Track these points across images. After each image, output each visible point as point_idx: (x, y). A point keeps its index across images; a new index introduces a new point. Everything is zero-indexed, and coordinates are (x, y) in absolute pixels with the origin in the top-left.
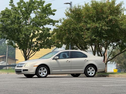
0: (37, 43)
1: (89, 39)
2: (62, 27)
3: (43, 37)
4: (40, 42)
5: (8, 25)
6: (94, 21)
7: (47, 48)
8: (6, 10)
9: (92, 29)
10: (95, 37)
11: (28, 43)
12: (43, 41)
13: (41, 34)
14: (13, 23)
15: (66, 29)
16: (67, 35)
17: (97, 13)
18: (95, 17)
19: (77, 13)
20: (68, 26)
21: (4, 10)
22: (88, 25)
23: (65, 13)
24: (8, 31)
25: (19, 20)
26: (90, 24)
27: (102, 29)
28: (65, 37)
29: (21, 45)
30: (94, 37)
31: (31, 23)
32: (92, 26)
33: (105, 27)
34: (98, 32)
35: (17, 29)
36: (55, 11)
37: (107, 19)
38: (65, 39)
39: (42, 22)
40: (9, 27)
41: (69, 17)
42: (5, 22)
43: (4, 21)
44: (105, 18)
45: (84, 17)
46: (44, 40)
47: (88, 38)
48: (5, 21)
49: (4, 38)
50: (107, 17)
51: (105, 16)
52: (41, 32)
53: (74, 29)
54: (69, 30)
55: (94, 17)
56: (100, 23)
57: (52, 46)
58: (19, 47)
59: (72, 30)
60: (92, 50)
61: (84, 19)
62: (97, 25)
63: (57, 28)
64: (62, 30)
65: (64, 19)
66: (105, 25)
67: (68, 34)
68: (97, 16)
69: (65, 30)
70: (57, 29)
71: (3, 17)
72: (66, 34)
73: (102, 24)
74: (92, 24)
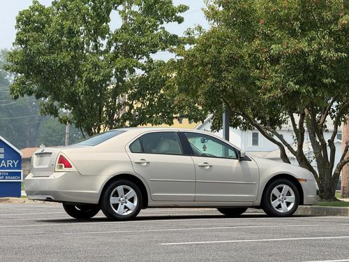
0: (131, 107)
1: (278, 93)
2: (193, 55)
3: (147, 89)
4: (140, 106)
5: (39, 53)
6: (293, 34)
7: (159, 124)
8: (33, 9)
9: (288, 58)
10: (296, 84)
11: (104, 109)
12: (148, 103)
13: (142, 80)
14: (54, 46)
15: (206, 60)
16: (211, 80)
17: (304, 7)
18: (296, 19)
19: (240, 10)
20: (212, 50)
21: (27, 8)
22: (273, 46)
23: (203, 9)
24: (39, 72)
25: (72, 37)
26: (280, 41)
27: (319, 57)
28: (205, 87)
29: (81, 114)
30: (292, 85)
31: (110, 47)
32: (288, 47)
33: (329, 51)
34: (306, 68)
35: (66, 65)
36: (184, 9)
37: (337, 24)
38: (205, 94)
39: (143, 44)
40: (42, 59)
41: (216, 23)
42: (32, 45)
43: (27, 41)
44: (330, 22)
45: (262, 21)
46: (151, 100)
47: (276, 88)
48: (29, 43)
49: (30, 93)
50: (337, 19)
51: (327, 15)
52: (143, 75)
53: (233, 61)
54: (215, 63)
55: (294, 19)
56: (313, 39)
57: (176, 118)
58: (75, 121)
59: (227, 62)
60: (292, 128)
61: (261, 27)
62: (303, 45)
63: (180, 58)
64: (195, 64)
65: (200, 28)
66: (329, 46)
67: (214, 77)
68: (302, 17)
69: (204, 65)
70: (180, 62)
71: (24, 30)
72: (208, 77)
73: (320, 44)
74: (287, 41)
